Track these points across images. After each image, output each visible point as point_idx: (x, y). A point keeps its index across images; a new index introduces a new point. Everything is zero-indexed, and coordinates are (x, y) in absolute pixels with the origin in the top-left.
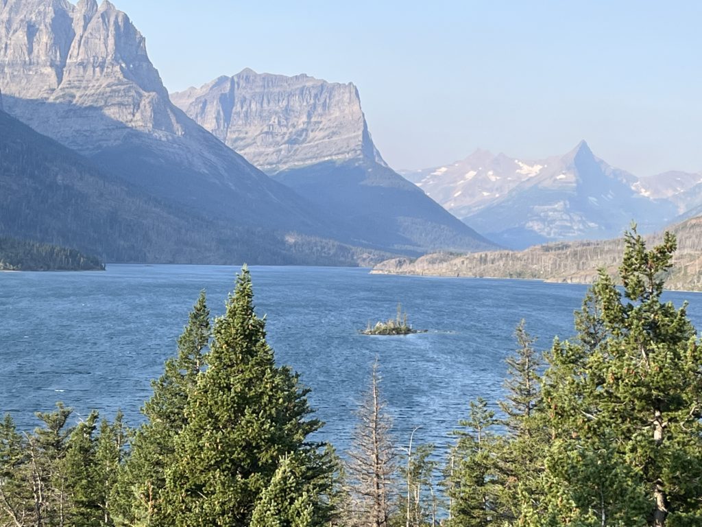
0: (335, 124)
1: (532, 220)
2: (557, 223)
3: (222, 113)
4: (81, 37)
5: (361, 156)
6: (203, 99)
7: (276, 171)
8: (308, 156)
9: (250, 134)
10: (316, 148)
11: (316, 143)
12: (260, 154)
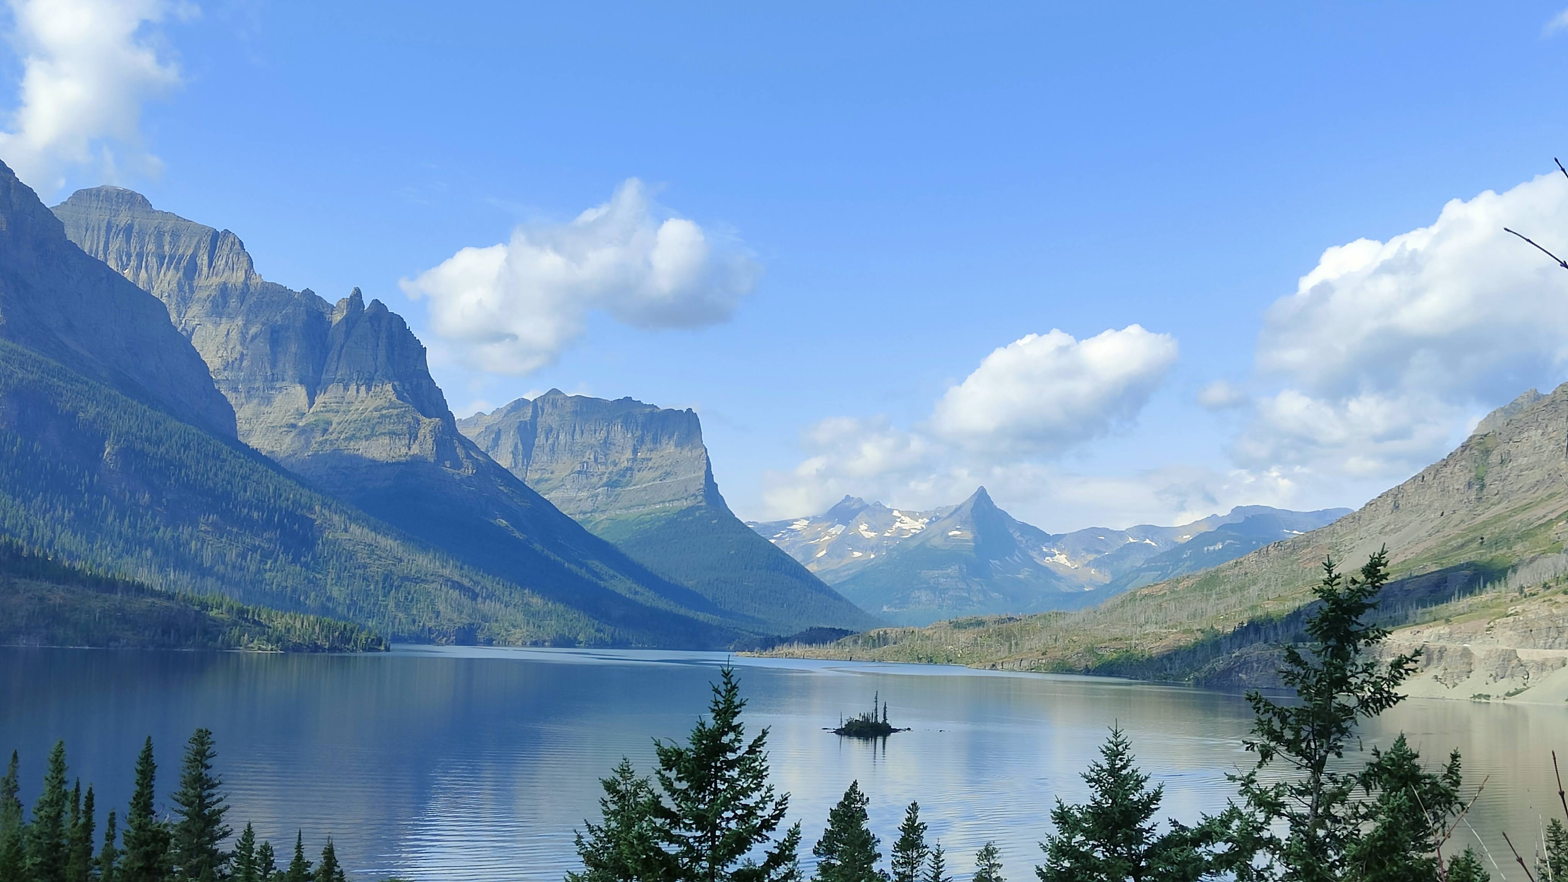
0: (668, 462)
1: (918, 589)
2: (951, 593)
3: (520, 446)
4: (342, 347)
5: (703, 504)
6: (496, 428)
7: (591, 521)
8: (633, 503)
9: (556, 474)
10: (643, 494)
11: (644, 486)
12: (570, 500)
